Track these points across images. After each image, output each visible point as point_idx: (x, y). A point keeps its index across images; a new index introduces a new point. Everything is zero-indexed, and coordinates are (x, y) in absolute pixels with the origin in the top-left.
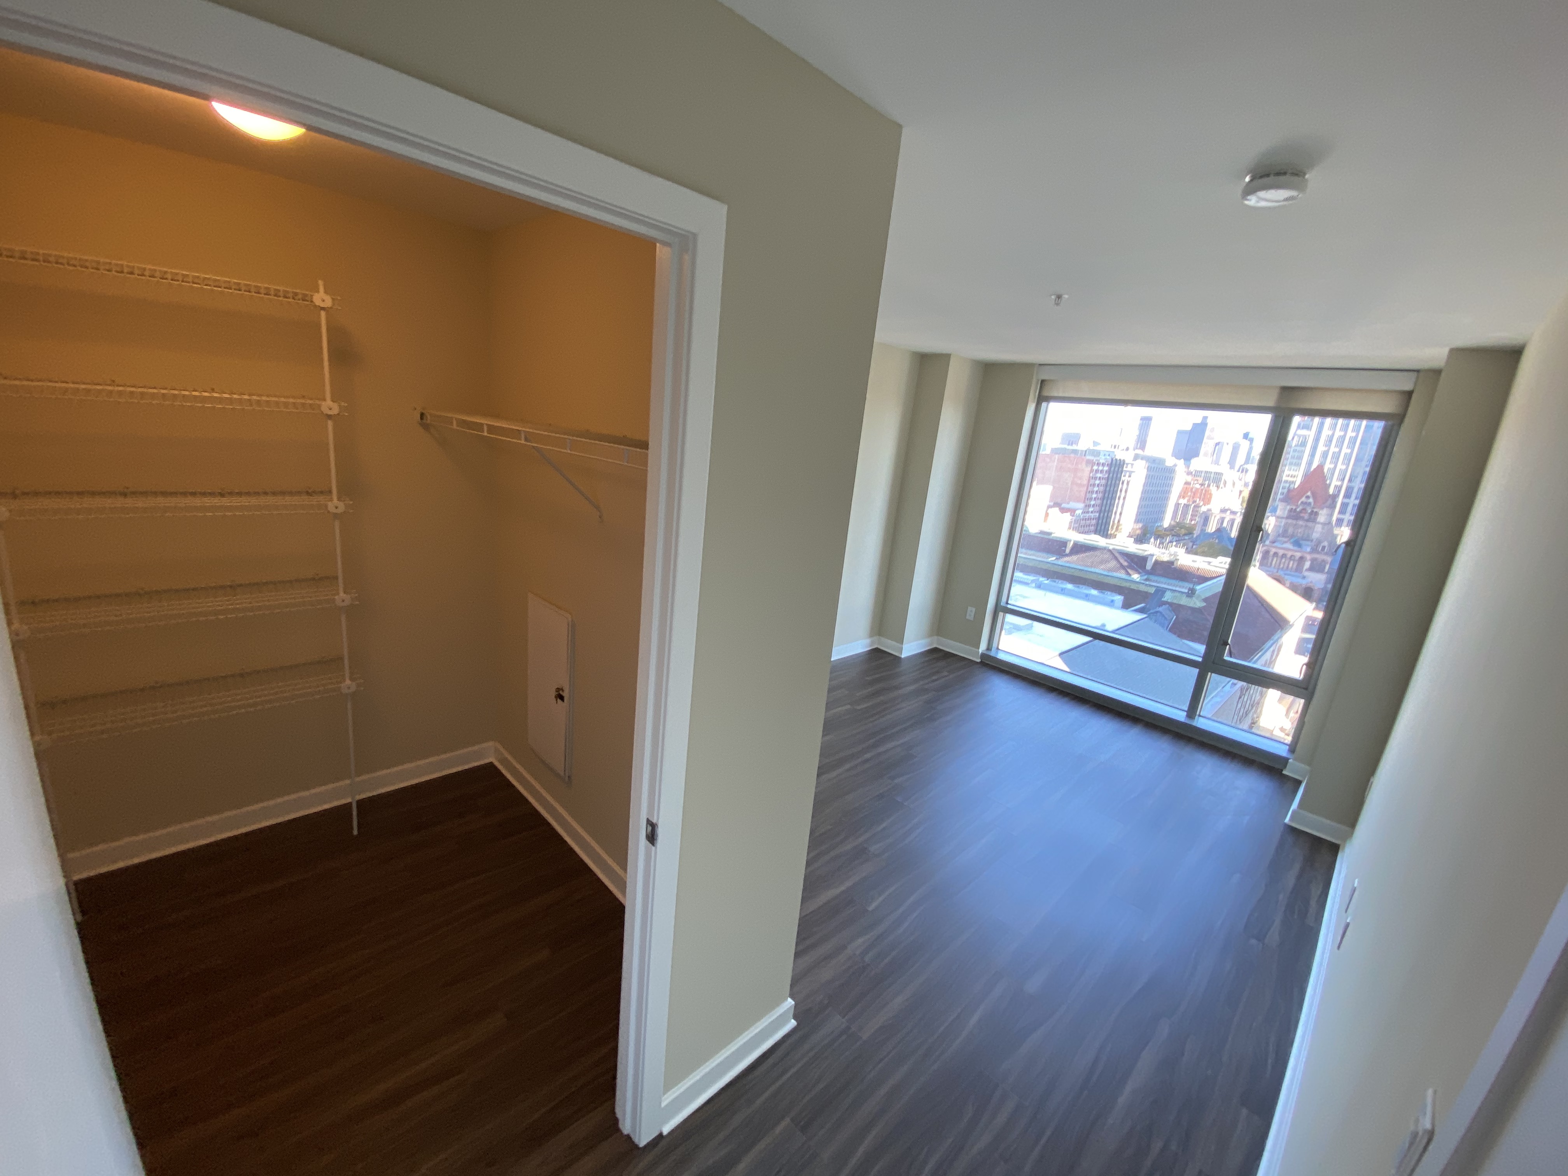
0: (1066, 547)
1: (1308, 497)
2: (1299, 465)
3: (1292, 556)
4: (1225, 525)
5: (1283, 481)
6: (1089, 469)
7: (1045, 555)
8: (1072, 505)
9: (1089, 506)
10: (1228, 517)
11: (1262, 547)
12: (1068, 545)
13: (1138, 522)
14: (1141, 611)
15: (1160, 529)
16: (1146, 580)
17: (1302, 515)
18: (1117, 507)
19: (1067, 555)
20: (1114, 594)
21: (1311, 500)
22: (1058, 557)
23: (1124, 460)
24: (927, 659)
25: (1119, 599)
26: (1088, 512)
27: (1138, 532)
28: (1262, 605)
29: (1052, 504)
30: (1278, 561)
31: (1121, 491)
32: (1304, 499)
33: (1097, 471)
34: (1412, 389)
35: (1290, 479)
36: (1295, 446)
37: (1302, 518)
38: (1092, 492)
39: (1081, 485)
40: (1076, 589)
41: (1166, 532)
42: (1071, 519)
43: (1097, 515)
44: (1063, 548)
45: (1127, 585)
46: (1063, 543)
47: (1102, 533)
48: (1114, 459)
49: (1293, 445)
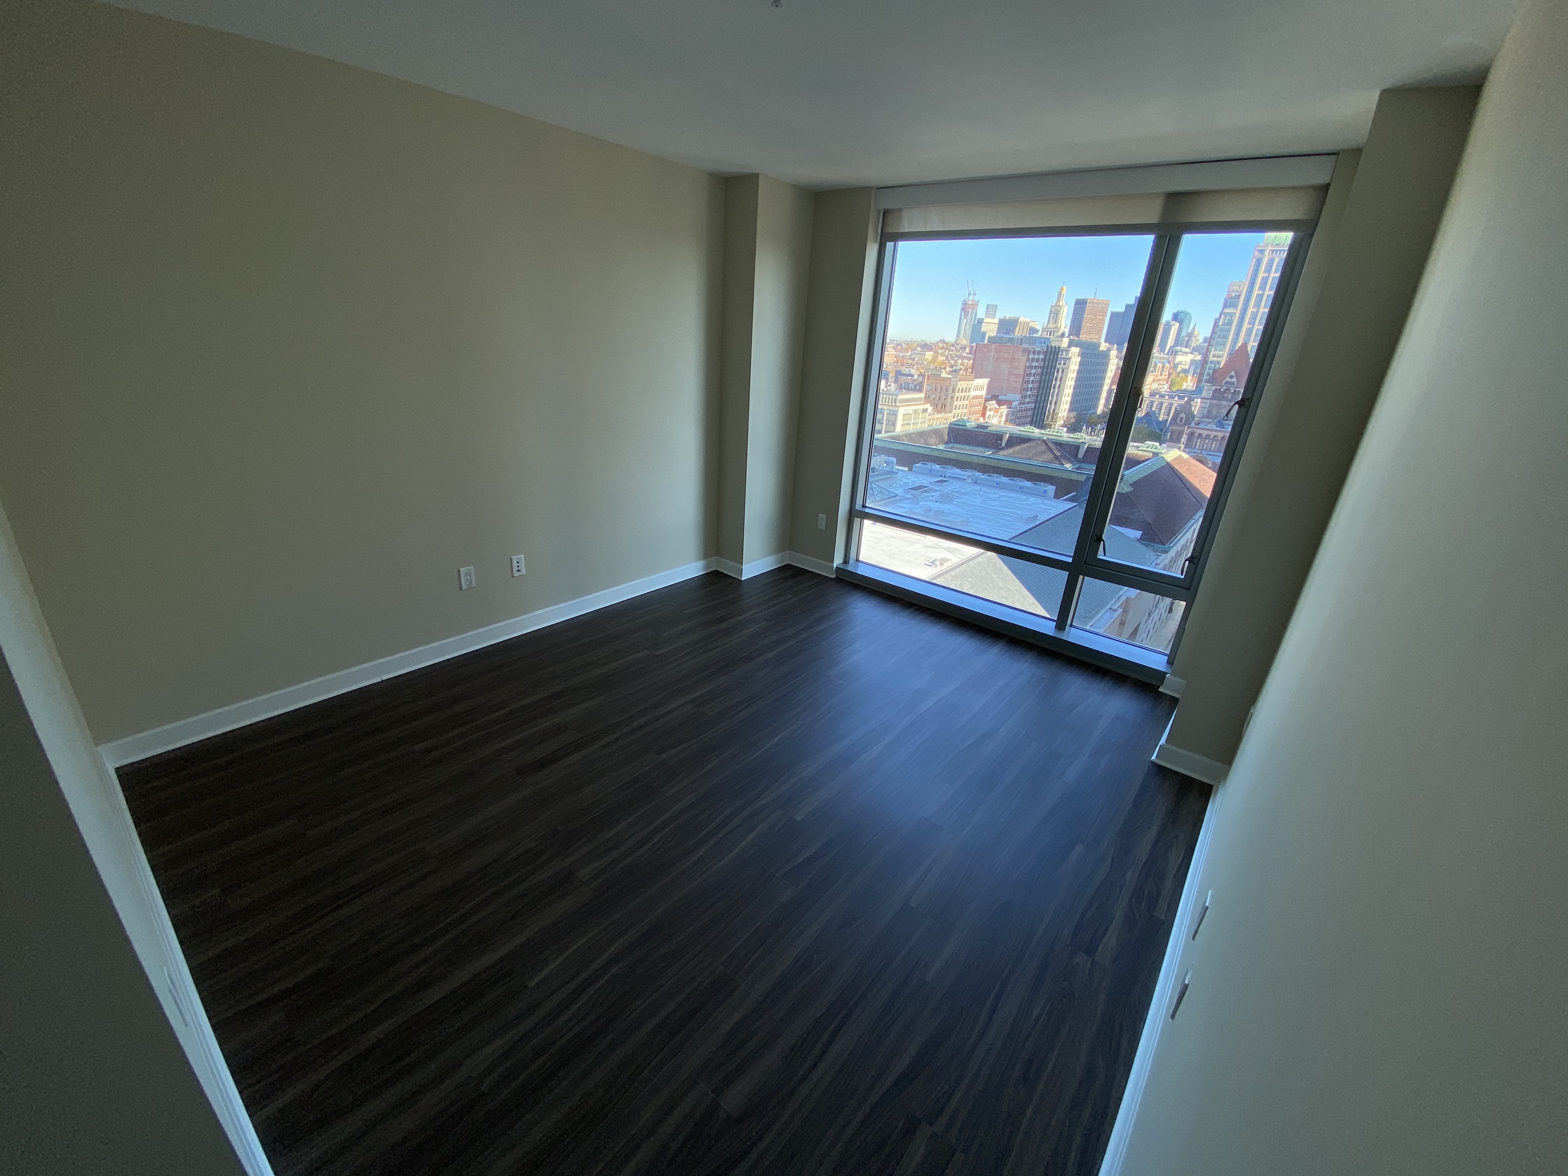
0: (1002, 441)
1: (1232, 377)
2: (1224, 344)
3: (1215, 436)
4: (1154, 409)
5: (1210, 361)
6: (1025, 358)
7: (981, 449)
8: (1010, 396)
9: (1025, 397)
10: (1157, 400)
11: (1188, 428)
12: (1004, 437)
13: (1072, 411)
14: (1071, 500)
15: (1093, 416)
16: (1078, 468)
17: (1226, 395)
18: (1052, 396)
19: (1002, 449)
20: (1046, 484)
21: (1234, 380)
22: (995, 451)
23: (1059, 347)
24: (771, 580)
25: (1051, 489)
26: (1024, 403)
27: (1073, 420)
28: (1185, 486)
29: (990, 397)
30: (1202, 442)
31: (1056, 380)
32: (1228, 379)
33: (1033, 360)
34: (1328, 181)
35: (1215, 359)
36: (1222, 325)
37: (1226, 399)
38: (1028, 382)
39: (1017, 376)
40: (1011, 482)
41: (1099, 420)
42: (1008, 411)
43: (1033, 405)
44: (1000, 442)
45: (1060, 474)
46: (999, 437)
47: (1037, 424)
48: (1050, 346)
49: (1220, 324)
